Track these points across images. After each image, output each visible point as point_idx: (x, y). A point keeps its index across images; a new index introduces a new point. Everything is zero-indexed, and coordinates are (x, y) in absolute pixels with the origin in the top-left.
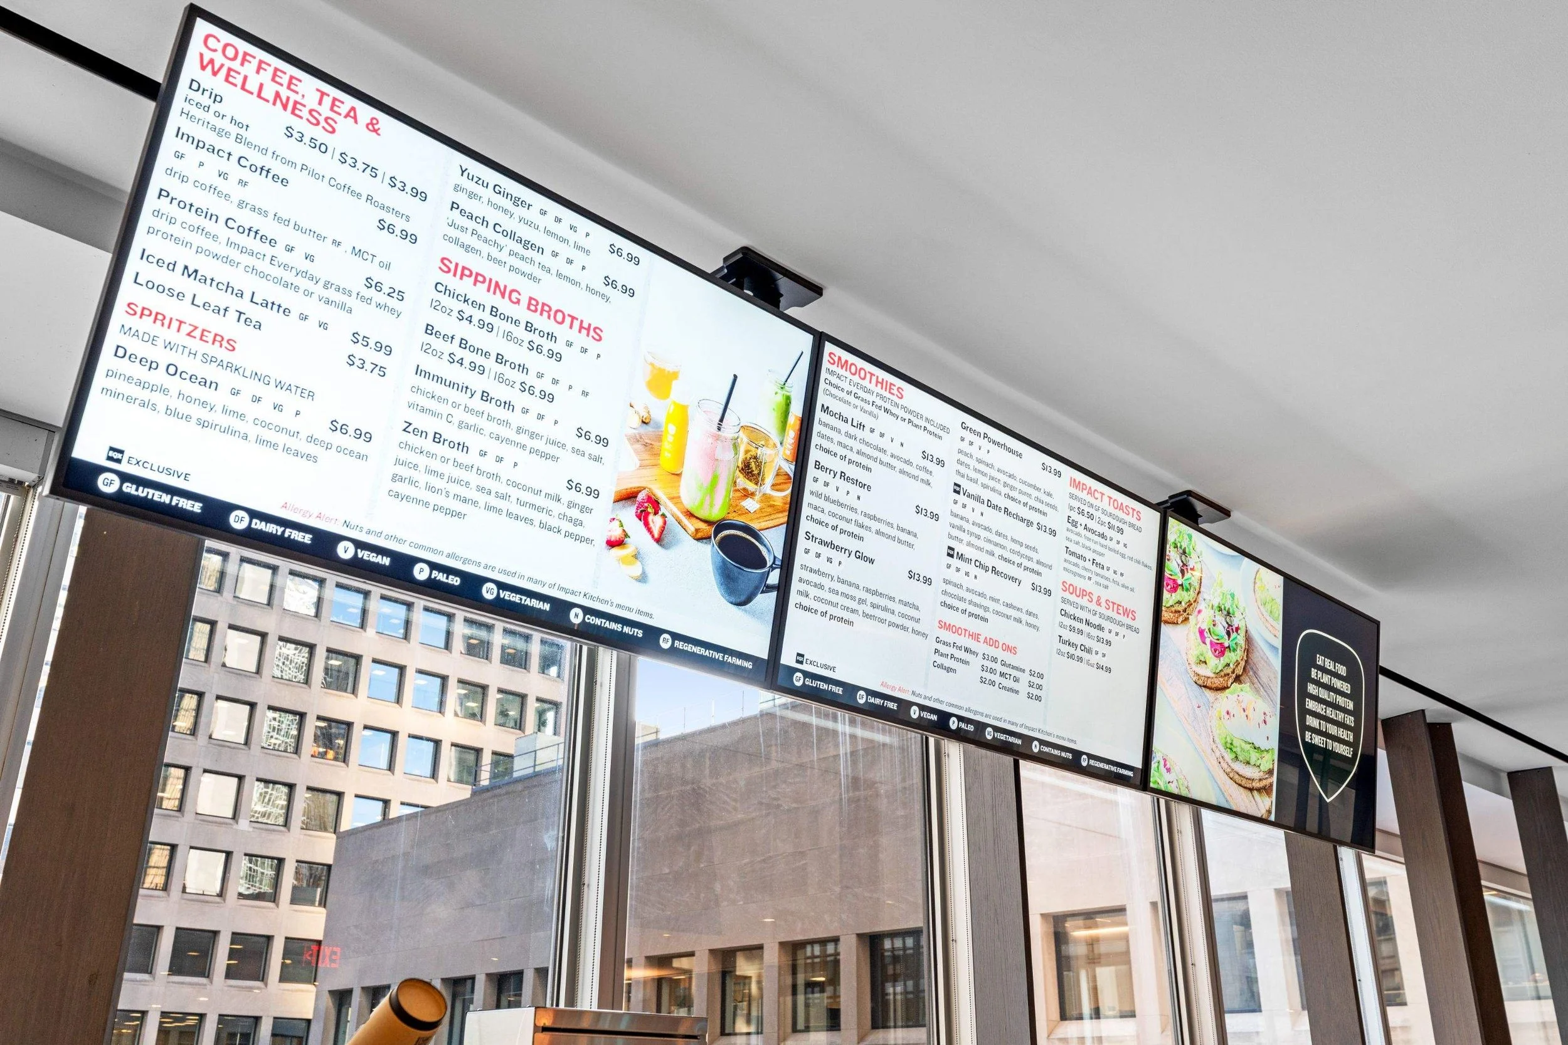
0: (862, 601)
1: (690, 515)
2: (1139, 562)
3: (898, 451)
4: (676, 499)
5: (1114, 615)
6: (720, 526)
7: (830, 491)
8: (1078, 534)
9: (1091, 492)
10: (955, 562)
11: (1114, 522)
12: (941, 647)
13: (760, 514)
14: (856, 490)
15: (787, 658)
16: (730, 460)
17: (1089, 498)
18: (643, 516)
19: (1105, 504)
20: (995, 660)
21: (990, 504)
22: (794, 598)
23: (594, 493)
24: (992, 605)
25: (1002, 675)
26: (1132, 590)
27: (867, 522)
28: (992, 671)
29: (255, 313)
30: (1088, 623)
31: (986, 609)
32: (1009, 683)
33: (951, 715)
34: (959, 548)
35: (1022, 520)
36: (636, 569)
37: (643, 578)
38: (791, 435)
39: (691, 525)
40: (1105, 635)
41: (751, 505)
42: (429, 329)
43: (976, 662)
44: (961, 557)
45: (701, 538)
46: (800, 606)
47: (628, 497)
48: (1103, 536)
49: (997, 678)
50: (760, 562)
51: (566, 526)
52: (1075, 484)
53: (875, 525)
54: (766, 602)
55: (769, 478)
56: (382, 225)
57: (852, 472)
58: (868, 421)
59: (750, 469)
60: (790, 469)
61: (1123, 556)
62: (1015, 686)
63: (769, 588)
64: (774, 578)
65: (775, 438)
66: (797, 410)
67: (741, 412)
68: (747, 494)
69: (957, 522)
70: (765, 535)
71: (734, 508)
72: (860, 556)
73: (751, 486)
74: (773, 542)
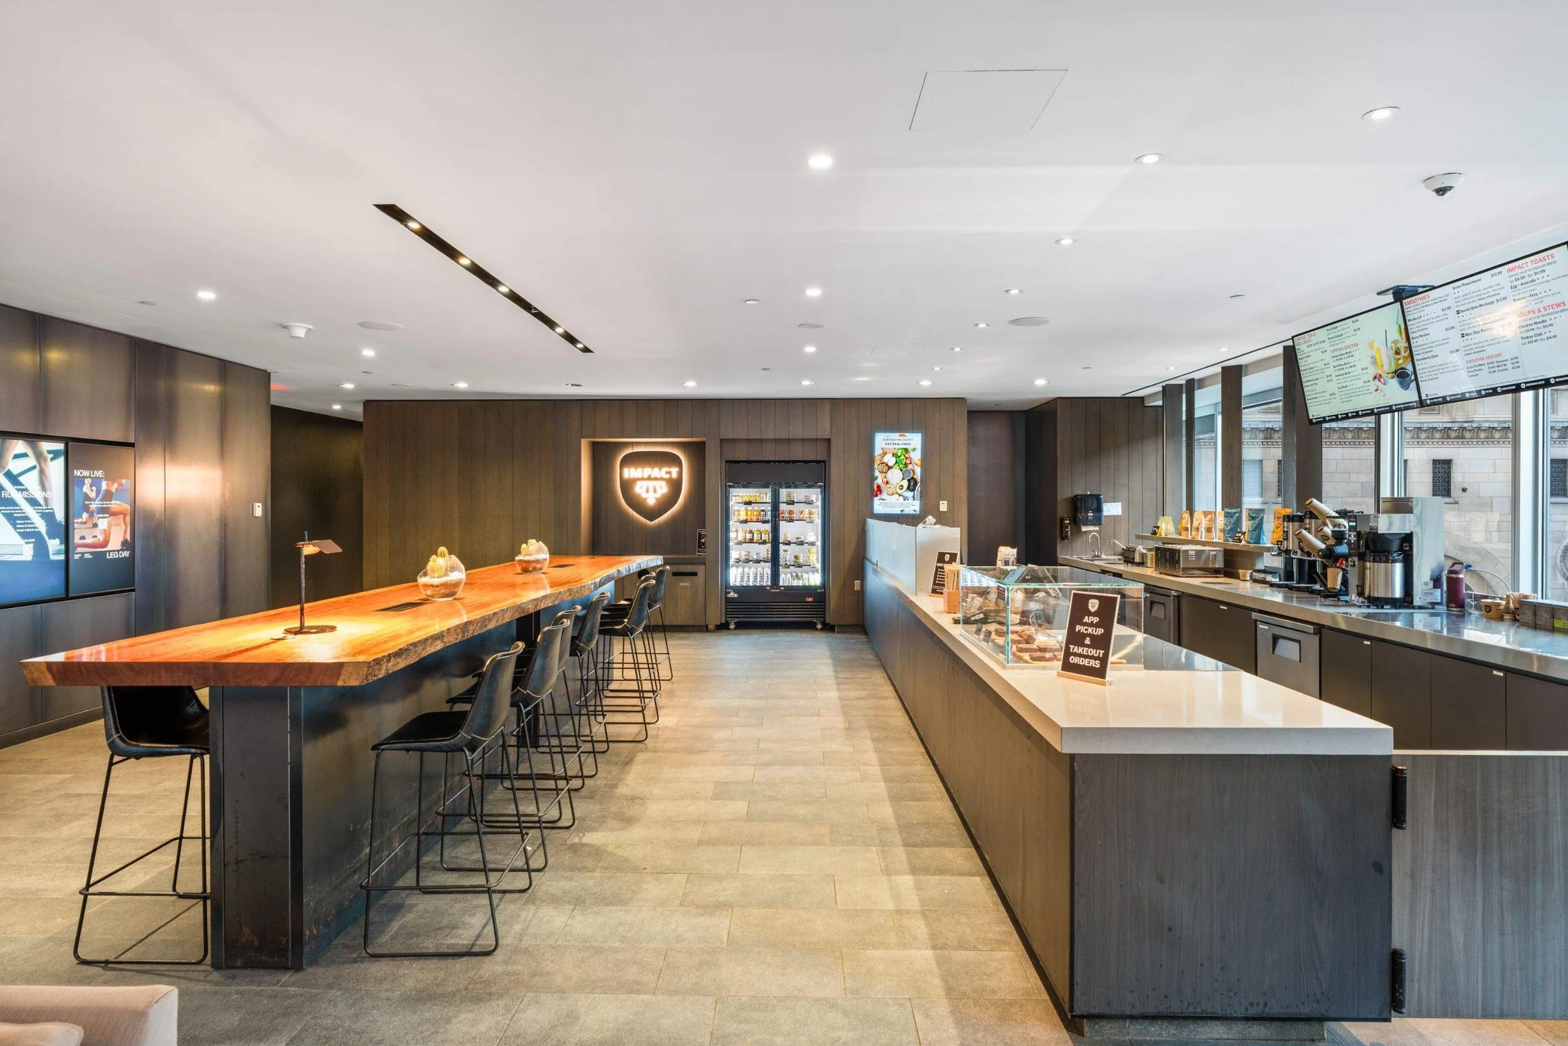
0: (1438, 370)
1: (1388, 373)
2: (1560, 277)
3: (1435, 315)
4: (1384, 372)
5: (1552, 310)
6: (1396, 372)
7: (1419, 343)
8: (1519, 290)
9: (1520, 267)
10: (1466, 337)
11: (1536, 271)
12: (1470, 370)
13: (1404, 362)
14: (1425, 338)
15: (1424, 397)
16: (1392, 353)
17: (1520, 270)
18: (1379, 380)
19: (1530, 266)
20: (1492, 363)
21: (1473, 308)
22: (1419, 380)
23: (1369, 381)
24: (1485, 344)
25: (1498, 366)
26: (1559, 293)
27: (1432, 345)
28: (1494, 367)
29: (1316, 382)
30: (1535, 323)
31: (1483, 347)
32: (1503, 368)
33: (1481, 390)
34: (1465, 332)
35: (1489, 304)
36: (1382, 394)
37: (1384, 395)
38: (1404, 335)
39: (1389, 376)
40: (1549, 322)
41: (1401, 361)
42: (1335, 367)
43: (1485, 368)
44: (1467, 335)
45: (1393, 377)
46: (1422, 381)
47: (1375, 378)
48: (1533, 281)
49: (1496, 369)
50: (1408, 375)
51: (1367, 392)
52: (1509, 270)
53: (1434, 344)
54: (1413, 385)
55: (1402, 351)
56: (1322, 352)
57: (1422, 333)
58: (1421, 314)
59: (1397, 353)
60: (1407, 345)
61: (1548, 281)
62: (1506, 367)
63: (1413, 381)
64: (1413, 377)
65: (1400, 339)
66: (1403, 327)
67: (1390, 340)
68: (1399, 359)
69: (1461, 324)
70: (1407, 367)
71: (1397, 365)
72: (1433, 356)
73: (1399, 357)
74: (1409, 368)
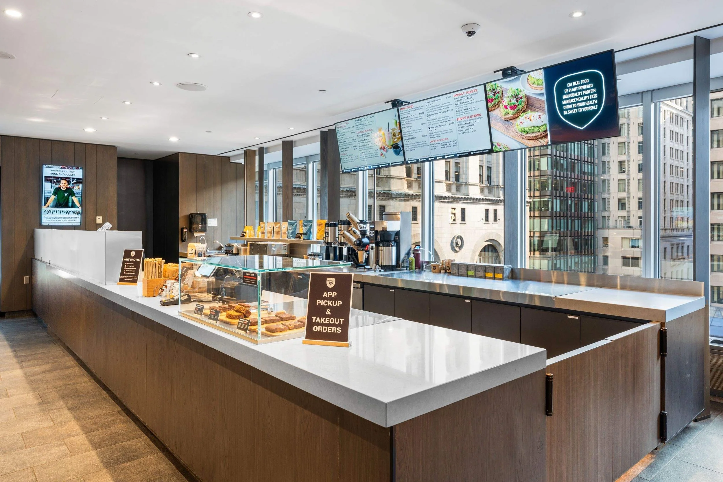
0: (415, 145)
1: (389, 146)
2: (479, 101)
3: (415, 116)
4: (386, 145)
5: (474, 117)
6: (393, 145)
7: (406, 131)
8: (459, 106)
9: (460, 94)
10: (431, 129)
11: (468, 97)
12: (432, 146)
13: (397, 141)
14: (409, 128)
15: (407, 160)
16: (391, 135)
17: (460, 96)
18: (383, 150)
19: (465, 94)
20: (444, 143)
21: (435, 114)
22: (405, 150)
23: (377, 150)
24: (440, 133)
25: (446, 145)
26: (478, 109)
28: (444, 145)
29: (347, 149)
30: (466, 124)
31: (439, 134)
32: (448, 145)
33: (437, 157)
34: (430, 126)
35: (444, 112)
37: (386, 157)
38: (398, 126)
40: (472, 124)
41: (396, 140)
42: (358, 141)
43: (440, 145)
44: (431, 128)
45: (391, 148)
46: (406, 151)
47: (381, 148)
48: (466, 102)
49: (445, 146)
50: (399, 147)
51: (375, 156)
52: (455, 96)
53: (414, 132)
54: (402, 153)
55: (397, 134)
56: (352, 133)
57: (408, 125)
58: (409, 115)
59: (394, 135)
60: (399, 131)
61: (473, 103)
62: (450, 145)
63: (402, 150)
64: (402, 149)
65: (396, 128)
66: (398, 121)
67: (391, 128)
69: (429, 122)
70: (399, 143)
71: (394, 142)
72: (413, 138)
73: (395, 137)
74: (400, 144)
